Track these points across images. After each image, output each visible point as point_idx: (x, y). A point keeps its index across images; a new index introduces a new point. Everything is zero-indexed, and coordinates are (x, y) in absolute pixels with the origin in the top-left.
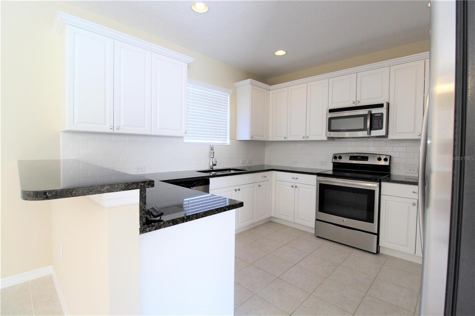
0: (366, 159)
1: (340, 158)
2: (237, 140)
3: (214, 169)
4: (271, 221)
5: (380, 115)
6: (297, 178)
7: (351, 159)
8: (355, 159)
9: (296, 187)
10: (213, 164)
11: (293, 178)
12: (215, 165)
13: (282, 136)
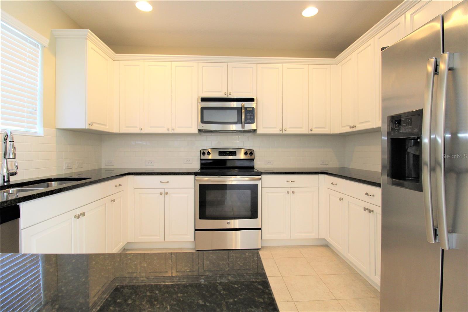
0: (234, 153)
1: (209, 153)
2: (56, 128)
3: (11, 183)
4: (124, 249)
5: (251, 109)
6: (168, 182)
7: (220, 154)
8: (225, 155)
9: (167, 194)
10: (11, 171)
11: (161, 182)
12: (15, 174)
13: (136, 127)
